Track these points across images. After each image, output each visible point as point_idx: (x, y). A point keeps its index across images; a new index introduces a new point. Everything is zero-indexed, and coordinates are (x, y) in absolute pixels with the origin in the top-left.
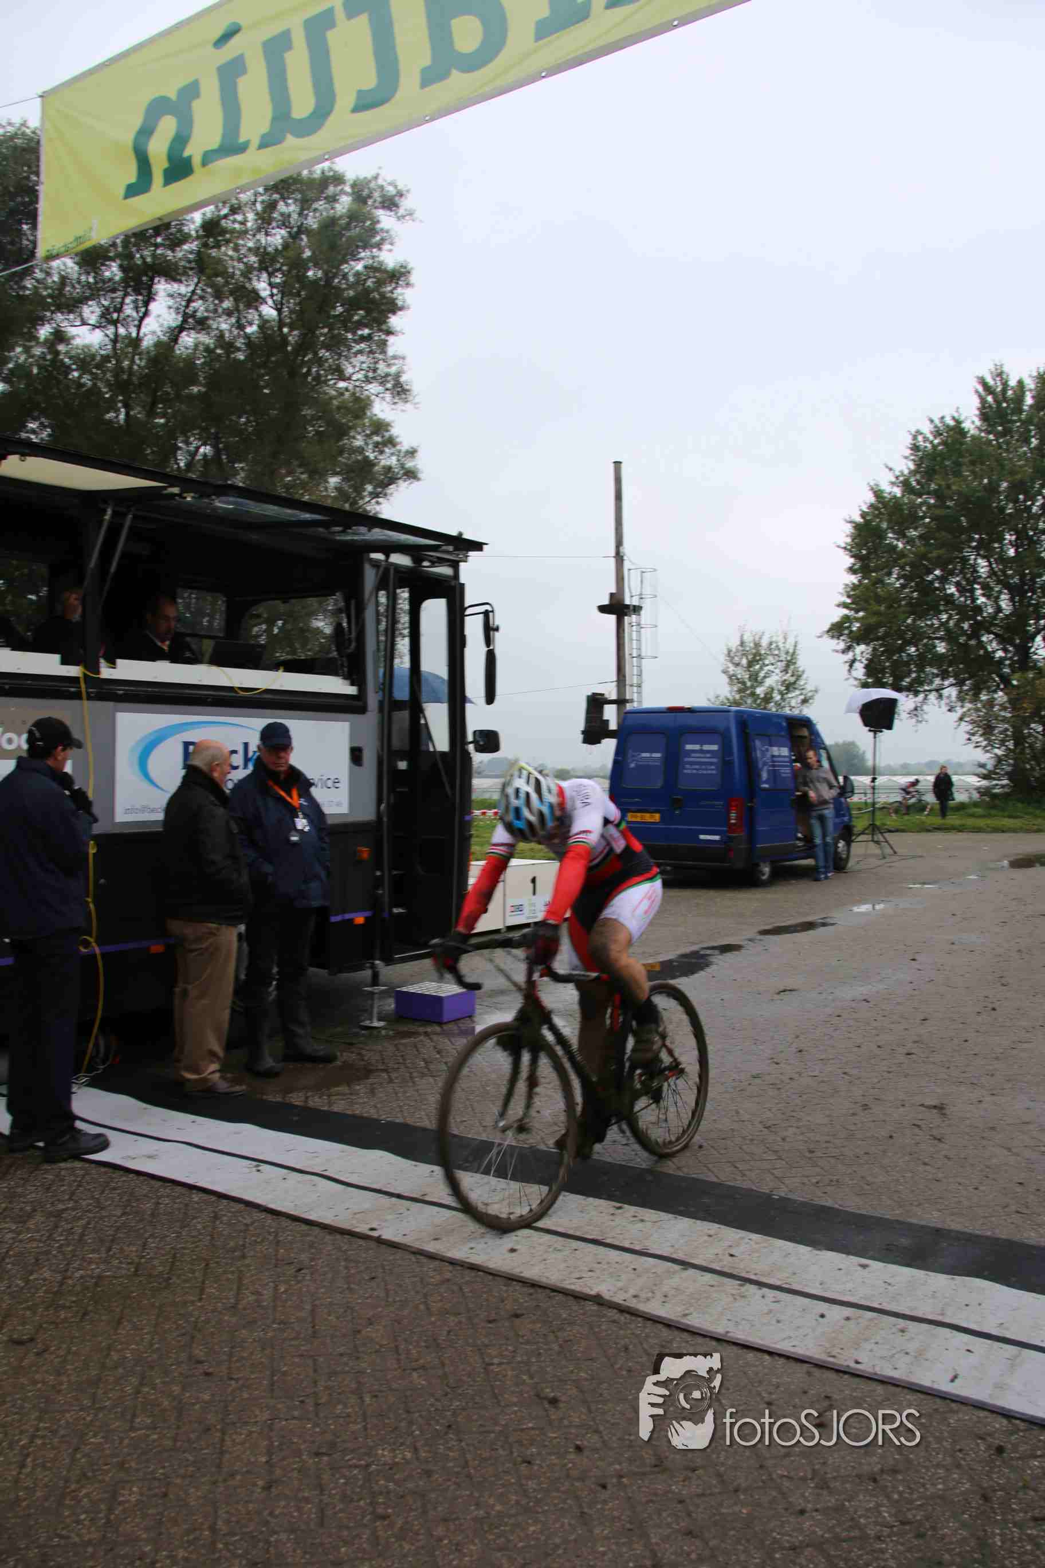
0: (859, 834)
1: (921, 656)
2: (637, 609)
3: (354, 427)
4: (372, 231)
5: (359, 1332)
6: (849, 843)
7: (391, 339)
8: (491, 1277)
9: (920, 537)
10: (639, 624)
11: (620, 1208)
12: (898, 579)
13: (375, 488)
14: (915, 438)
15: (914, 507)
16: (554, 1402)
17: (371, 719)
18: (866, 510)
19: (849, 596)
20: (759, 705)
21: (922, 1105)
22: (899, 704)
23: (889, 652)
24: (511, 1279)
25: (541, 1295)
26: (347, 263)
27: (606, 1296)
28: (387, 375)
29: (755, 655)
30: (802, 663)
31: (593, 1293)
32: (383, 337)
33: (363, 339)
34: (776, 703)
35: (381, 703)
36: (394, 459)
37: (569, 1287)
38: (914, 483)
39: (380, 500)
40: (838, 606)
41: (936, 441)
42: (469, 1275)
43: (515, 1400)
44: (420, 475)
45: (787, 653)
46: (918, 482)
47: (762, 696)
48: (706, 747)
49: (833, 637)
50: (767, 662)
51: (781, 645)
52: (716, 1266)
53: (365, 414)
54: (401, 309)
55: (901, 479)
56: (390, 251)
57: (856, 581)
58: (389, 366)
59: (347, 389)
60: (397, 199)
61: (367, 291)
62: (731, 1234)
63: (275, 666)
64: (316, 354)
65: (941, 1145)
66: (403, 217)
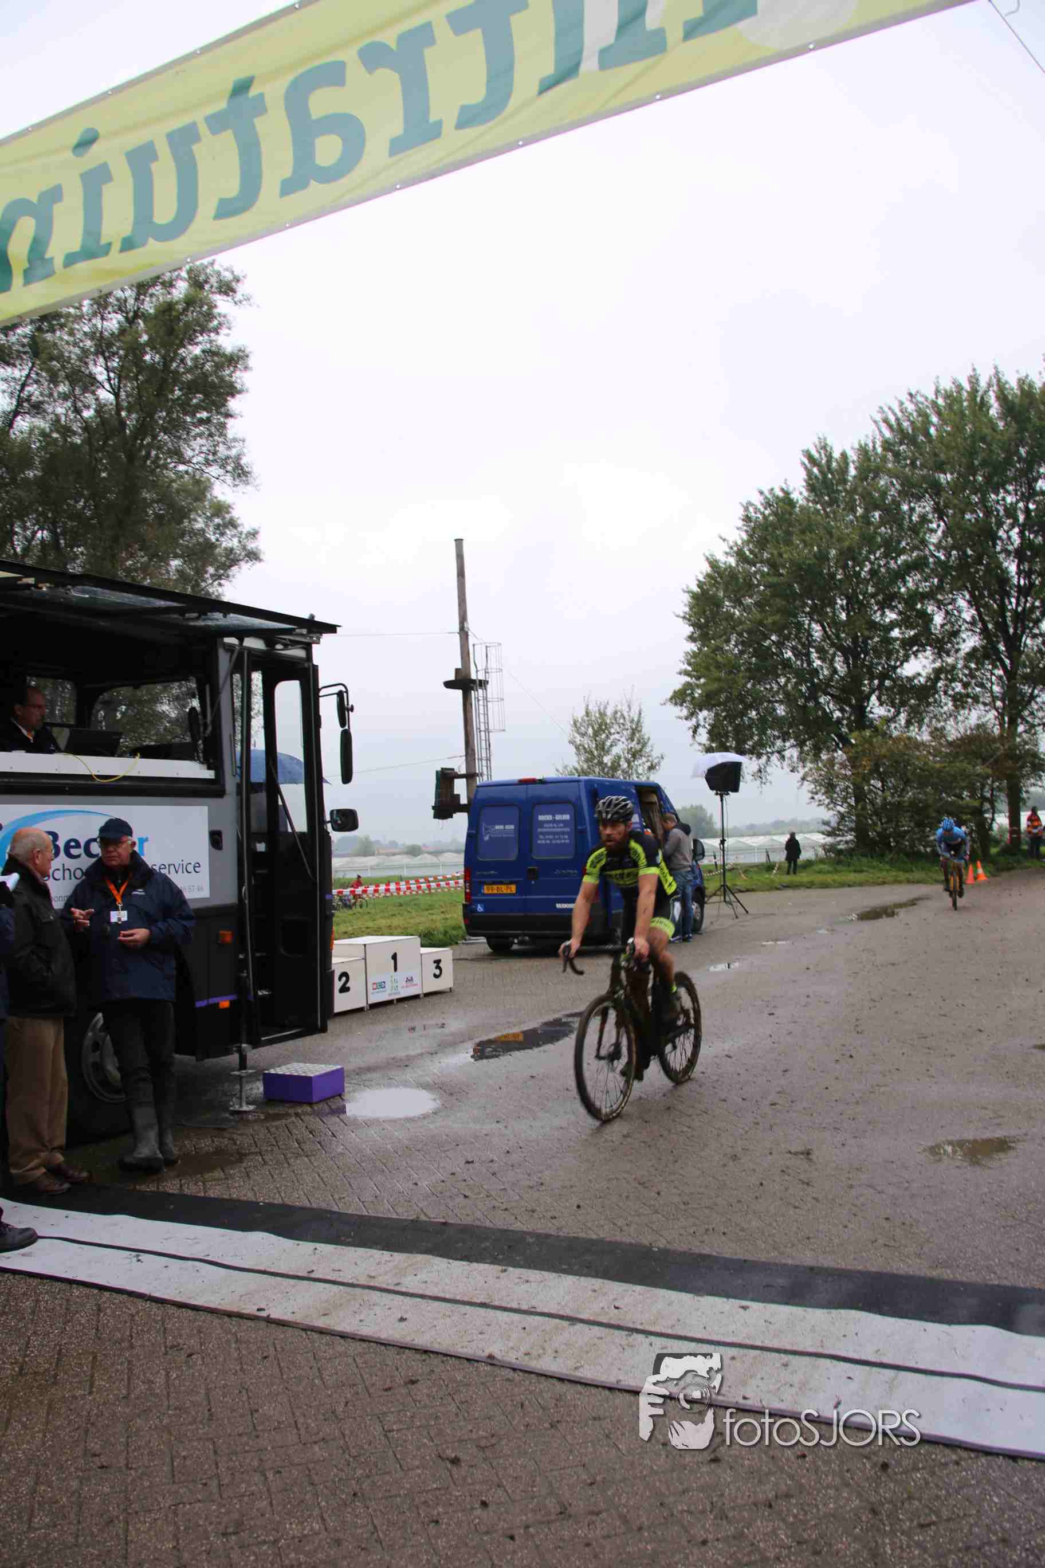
0: (711, 896)
1: (762, 719)
2: (483, 684)
3: (195, 510)
4: (210, 316)
5: (257, 1411)
6: (702, 905)
7: (230, 422)
8: (383, 1348)
9: (757, 604)
10: (485, 699)
11: (505, 1271)
12: (736, 646)
13: (216, 570)
14: (746, 509)
15: (750, 576)
16: (455, 1461)
17: (229, 803)
18: (702, 579)
19: (689, 664)
20: (608, 773)
21: (790, 1152)
22: (744, 766)
23: (731, 717)
24: (402, 1348)
25: (435, 1361)
26: (184, 347)
27: (498, 1355)
28: (228, 457)
29: (600, 725)
30: (647, 730)
31: (486, 1353)
32: (222, 420)
33: (202, 422)
34: (623, 771)
35: (239, 786)
36: (235, 541)
37: (460, 1350)
38: (748, 553)
39: (222, 582)
40: (680, 673)
41: (767, 512)
42: (360, 1347)
43: (417, 1463)
44: (262, 557)
45: (632, 721)
46: (751, 552)
47: (609, 764)
48: (558, 817)
49: (676, 704)
50: (612, 731)
51: (626, 714)
52: (604, 1320)
53: (205, 496)
54: (240, 392)
55: (735, 549)
56: (228, 335)
57: (695, 649)
58: (229, 448)
59: (187, 472)
60: (234, 284)
61: (205, 375)
62: (616, 1289)
63: (133, 753)
64: (154, 437)
65: (810, 1189)
66: (240, 302)
